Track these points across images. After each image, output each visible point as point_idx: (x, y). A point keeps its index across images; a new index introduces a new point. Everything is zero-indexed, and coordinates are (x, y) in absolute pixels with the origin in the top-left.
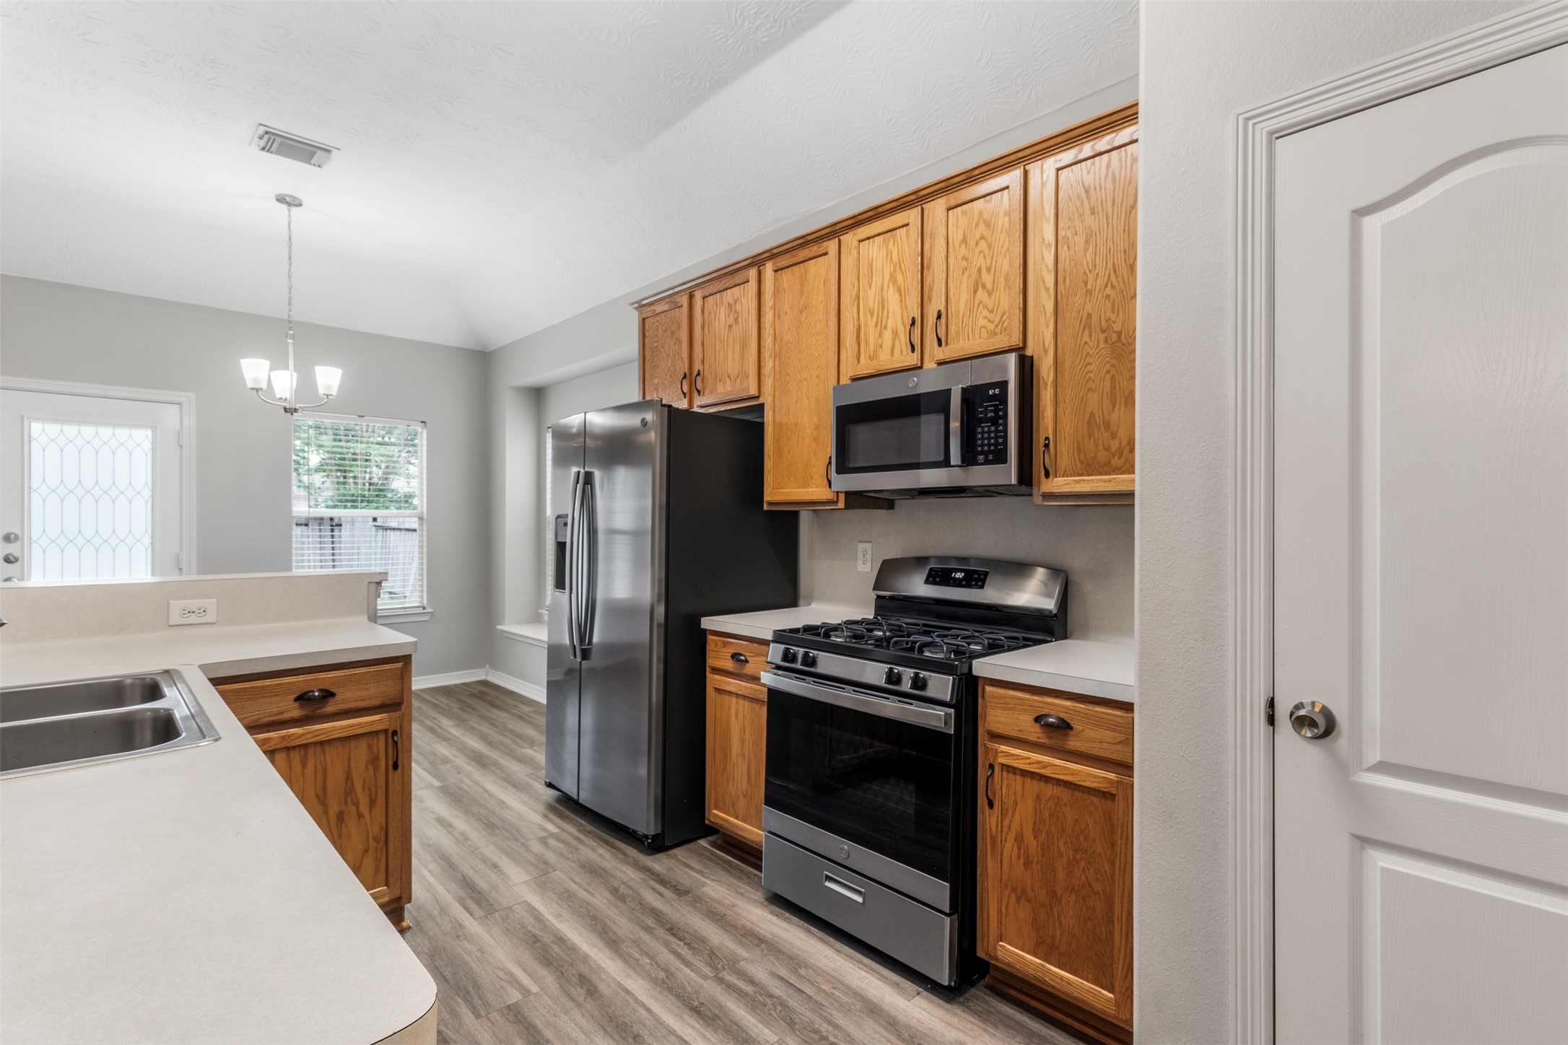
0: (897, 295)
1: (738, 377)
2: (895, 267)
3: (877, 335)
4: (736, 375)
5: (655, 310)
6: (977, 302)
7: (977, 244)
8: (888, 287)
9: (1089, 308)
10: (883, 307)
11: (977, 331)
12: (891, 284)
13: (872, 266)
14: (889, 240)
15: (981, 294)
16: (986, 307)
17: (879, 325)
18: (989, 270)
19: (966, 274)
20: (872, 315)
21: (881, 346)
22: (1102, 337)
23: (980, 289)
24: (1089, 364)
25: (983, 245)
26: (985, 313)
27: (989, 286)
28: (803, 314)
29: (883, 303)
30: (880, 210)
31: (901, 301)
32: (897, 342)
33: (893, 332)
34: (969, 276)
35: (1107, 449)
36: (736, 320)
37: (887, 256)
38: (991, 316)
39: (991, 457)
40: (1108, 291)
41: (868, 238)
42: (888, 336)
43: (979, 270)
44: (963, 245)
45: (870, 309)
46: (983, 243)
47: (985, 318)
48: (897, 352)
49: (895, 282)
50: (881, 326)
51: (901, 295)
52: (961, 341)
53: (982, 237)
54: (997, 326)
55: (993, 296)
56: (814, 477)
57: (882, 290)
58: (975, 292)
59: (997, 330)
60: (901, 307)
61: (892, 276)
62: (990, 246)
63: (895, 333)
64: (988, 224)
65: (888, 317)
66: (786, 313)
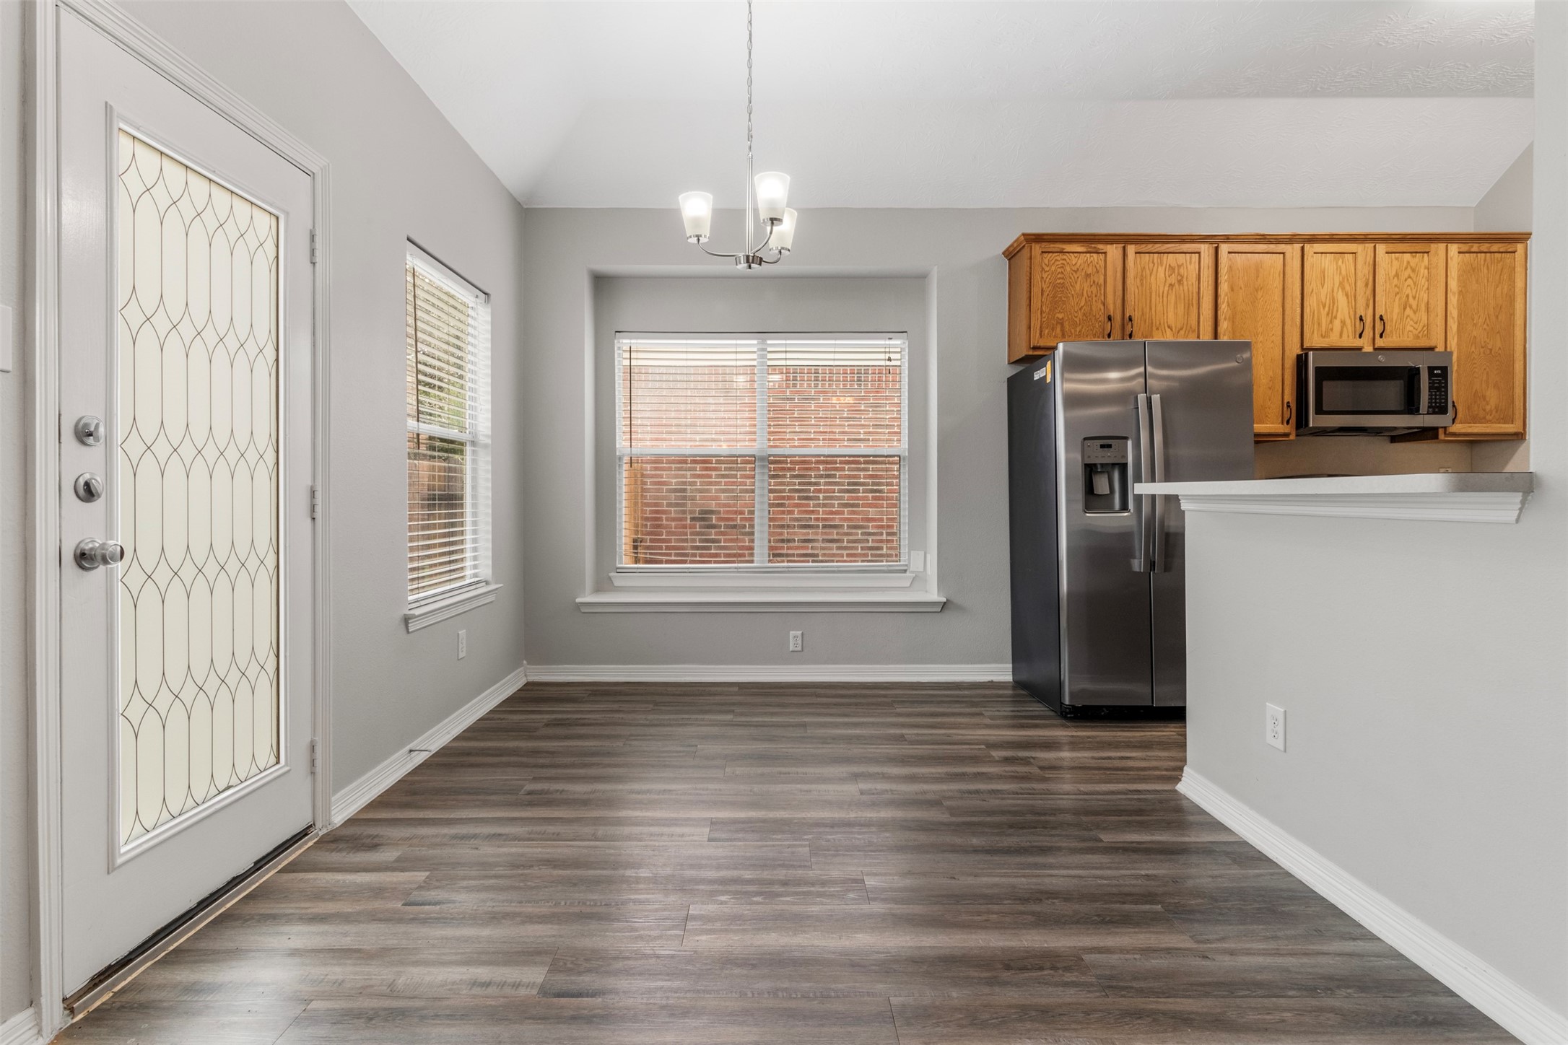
0: (1345, 298)
1: (1182, 329)
2: (1343, 279)
3: (1329, 321)
4: (1179, 327)
5: (1064, 249)
6: (1405, 316)
7: (1406, 280)
8: (1338, 290)
9: (1475, 333)
10: (1334, 303)
11: (1406, 333)
12: (1340, 290)
13: (1324, 272)
14: (1339, 260)
15: (1408, 311)
16: (1411, 319)
17: (1330, 315)
18: (1414, 298)
19: (1398, 297)
20: (1324, 307)
21: (1332, 329)
22: (1482, 350)
23: (1408, 308)
24: (1475, 363)
25: (1409, 281)
26: (1411, 323)
27: (1414, 307)
28: (1259, 293)
29: (1333, 300)
30: (1334, 237)
31: (1348, 302)
32: (1345, 329)
33: (1342, 322)
34: (1400, 298)
35: (1484, 410)
36: (1180, 282)
37: (1337, 269)
38: (1416, 326)
39: (1437, 410)
40: (1485, 326)
41: (1322, 253)
42: (1337, 323)
43: (1408, 296)
44: (1396, 279)
45: (1322, 302)
46: (1409, 280)
47: (1411, 326)
48: (1345, 335)
49: (1343, 289)
50: (1332, 316)
51: (1348, 298)
52: (1394, 337)
53: (1410, 277)
54: (1420, 332)
55: (1417, 314)
56: (1269, 416)
57: (1333, 292)
58: (1405, 309)
59: (1420, 335)
60: (1348, 306)
61: (1341, 284)
62: (1415, 283)
63: (1343, 323)
64: (1413, 270)
65: (1337, 311)
66: (1241, 288)
